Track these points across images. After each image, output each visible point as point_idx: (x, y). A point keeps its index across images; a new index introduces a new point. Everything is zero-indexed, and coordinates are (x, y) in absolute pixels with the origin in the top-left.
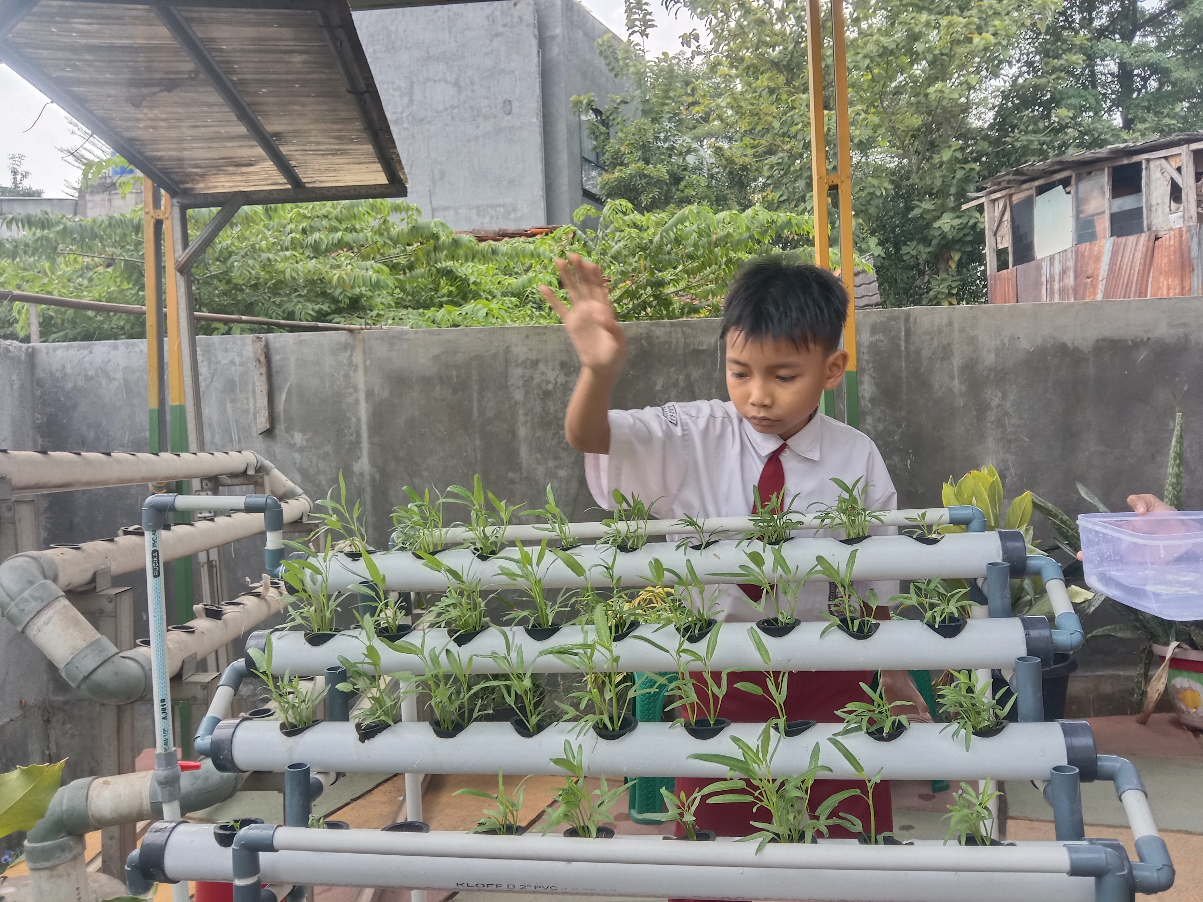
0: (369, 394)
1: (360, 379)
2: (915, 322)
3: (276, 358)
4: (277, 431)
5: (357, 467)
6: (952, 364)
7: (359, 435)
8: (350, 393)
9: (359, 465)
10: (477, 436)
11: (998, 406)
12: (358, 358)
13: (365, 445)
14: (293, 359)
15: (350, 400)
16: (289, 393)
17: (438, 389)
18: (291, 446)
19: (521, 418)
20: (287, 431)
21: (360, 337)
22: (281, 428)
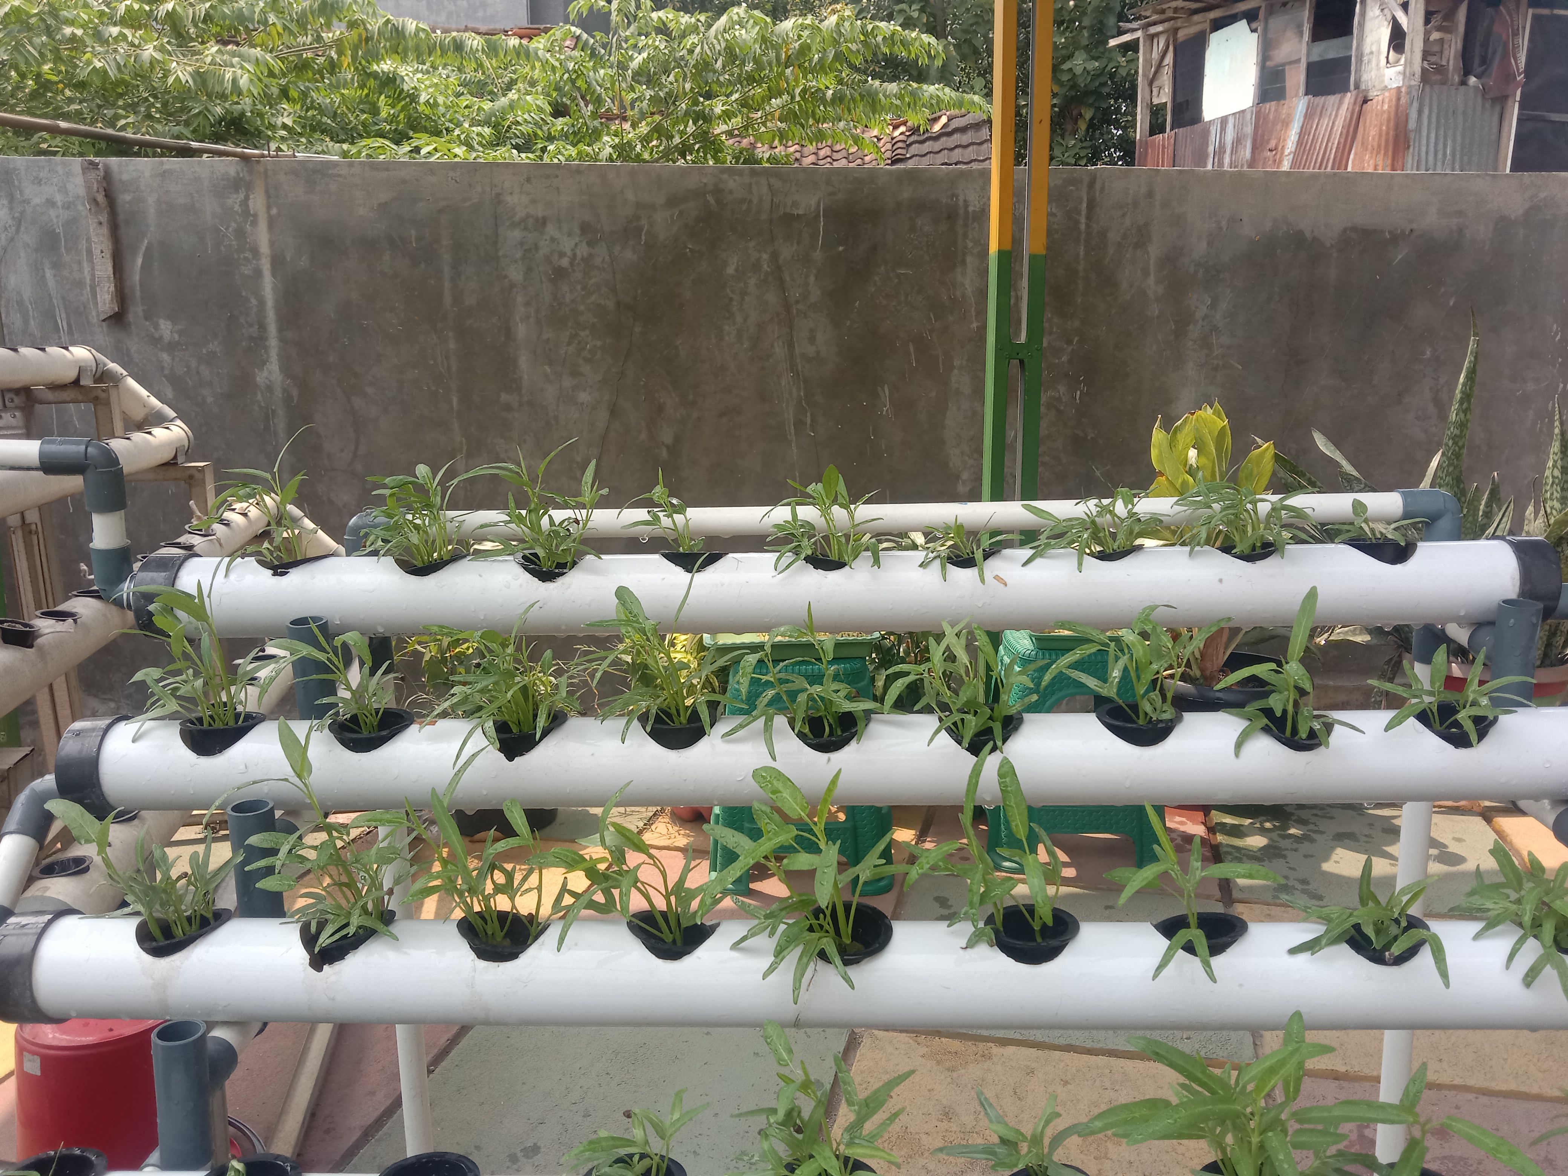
0: (277, 262)
1: (262, 237)
2: (1103, 189)
3: (124, 198)
4: (131, 317)
5: (261, 378)
6: (1148, 254)
7: (262, 327)
8: (246, 259)
9: (265, 373)
10: (451, 334)
11: (1206, 316)
12: (258, 203)
13: (273, 343)
14: (151, 200)
15: (247, 271)
16: (148, 257)
17: (387, 257)
18: (155, 341)
19: (520, 310)
20: (147, 318)
21: (261, 169)
22: (136, 312)
